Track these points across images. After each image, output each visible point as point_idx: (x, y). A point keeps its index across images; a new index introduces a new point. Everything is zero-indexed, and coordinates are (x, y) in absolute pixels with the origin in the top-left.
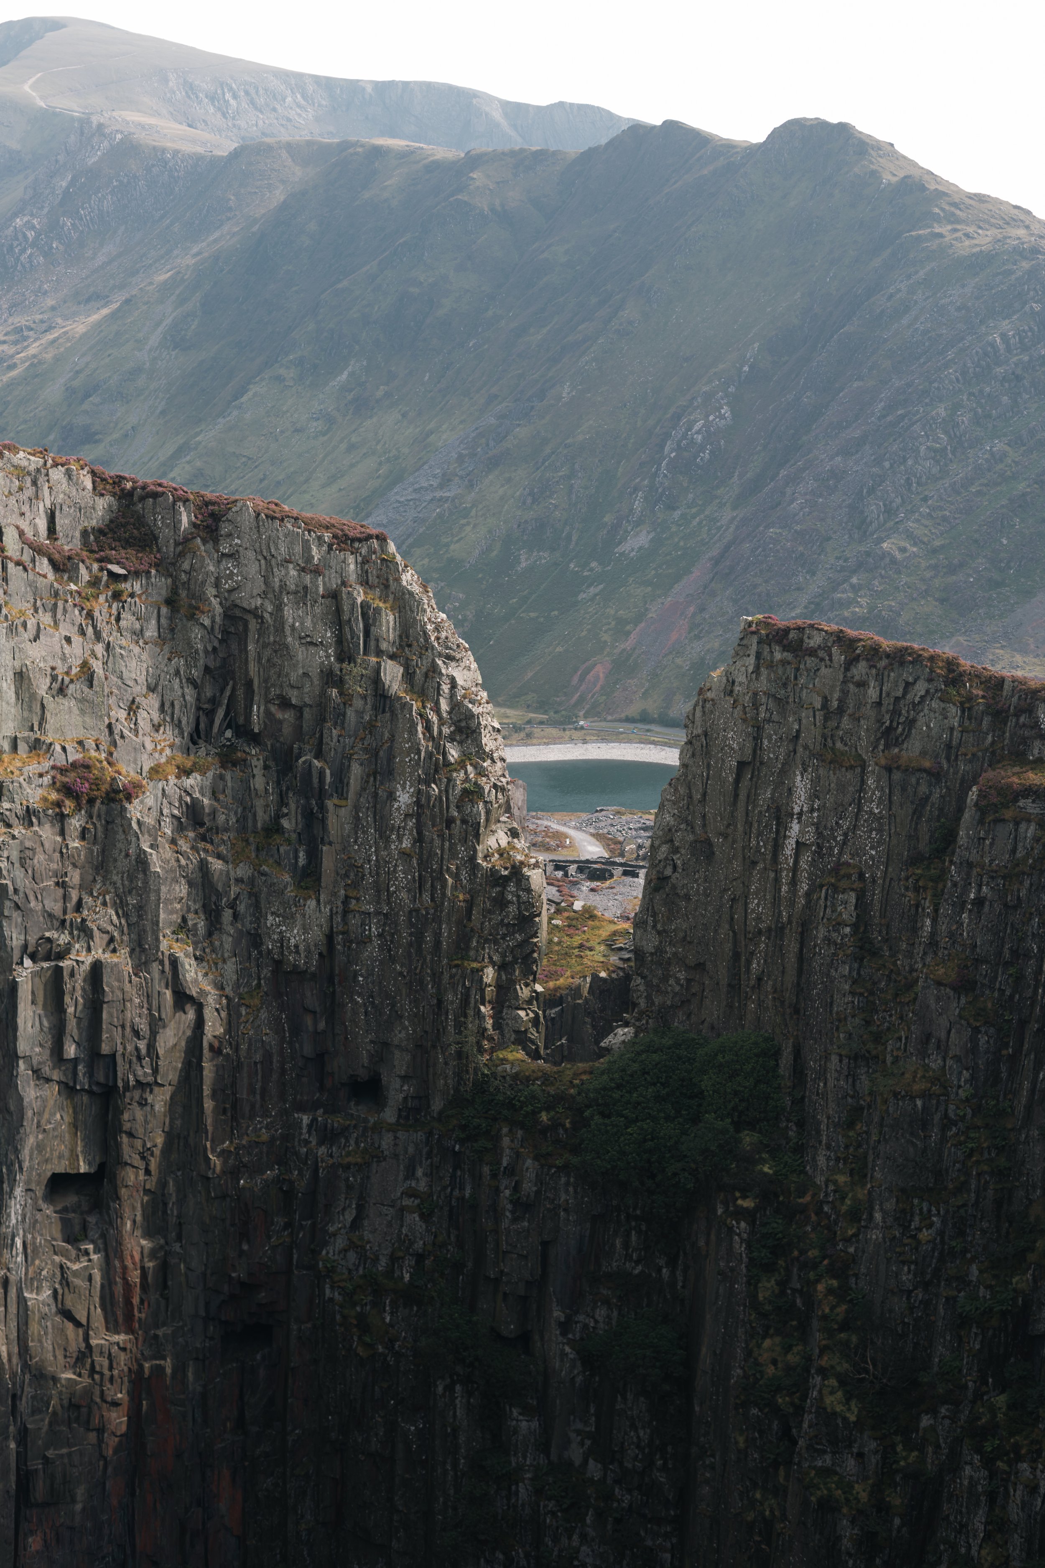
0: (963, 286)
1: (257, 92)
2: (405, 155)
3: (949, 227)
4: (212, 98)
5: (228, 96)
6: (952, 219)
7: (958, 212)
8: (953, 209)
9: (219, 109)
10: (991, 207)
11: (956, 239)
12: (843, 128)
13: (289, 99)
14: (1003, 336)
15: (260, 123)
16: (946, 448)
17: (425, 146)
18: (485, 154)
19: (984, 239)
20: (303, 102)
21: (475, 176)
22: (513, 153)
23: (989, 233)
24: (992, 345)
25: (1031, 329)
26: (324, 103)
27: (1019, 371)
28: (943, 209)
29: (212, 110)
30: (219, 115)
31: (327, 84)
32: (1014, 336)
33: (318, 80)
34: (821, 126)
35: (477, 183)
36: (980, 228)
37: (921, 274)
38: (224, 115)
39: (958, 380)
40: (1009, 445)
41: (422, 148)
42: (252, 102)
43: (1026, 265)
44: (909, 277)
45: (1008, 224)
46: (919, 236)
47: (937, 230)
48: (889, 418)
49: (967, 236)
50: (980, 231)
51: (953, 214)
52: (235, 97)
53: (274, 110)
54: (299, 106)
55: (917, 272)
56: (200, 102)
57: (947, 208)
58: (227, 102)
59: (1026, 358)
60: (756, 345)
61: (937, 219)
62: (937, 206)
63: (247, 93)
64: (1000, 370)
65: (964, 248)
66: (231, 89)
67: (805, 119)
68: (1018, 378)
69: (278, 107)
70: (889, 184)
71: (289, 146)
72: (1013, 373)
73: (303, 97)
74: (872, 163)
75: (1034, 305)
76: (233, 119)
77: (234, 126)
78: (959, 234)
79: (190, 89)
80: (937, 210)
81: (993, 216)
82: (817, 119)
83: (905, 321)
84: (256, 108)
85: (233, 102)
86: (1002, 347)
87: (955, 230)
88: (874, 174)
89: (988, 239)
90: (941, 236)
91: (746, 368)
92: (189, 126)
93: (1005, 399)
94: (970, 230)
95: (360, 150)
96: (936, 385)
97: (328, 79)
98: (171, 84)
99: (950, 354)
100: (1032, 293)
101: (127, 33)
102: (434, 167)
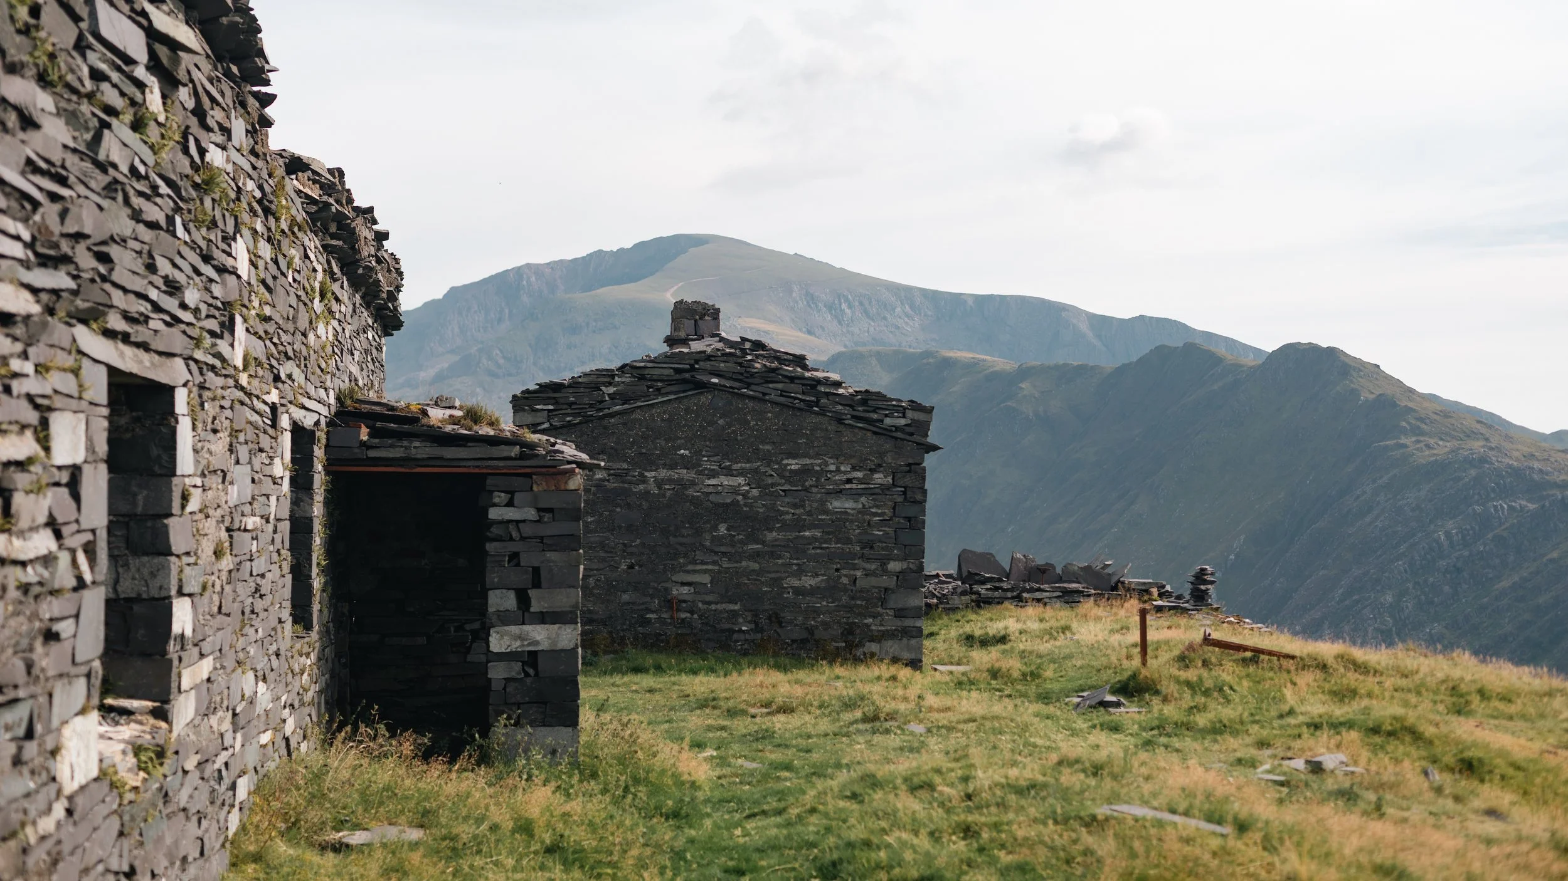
0: (1419, 491)
1: (870, 303)
2: (971, 367)
3: (1414, 439)
4: (830, 307)
5: (844, 306)
6: (1417, 431)
7: (1423, 426)
8: (1418, 423)
9: (836, 317)
10: (1453, 422)
11: (1417, 449)
12: (1332, 352)
13: (898, 310)
14: (1448, 534)
15: (872, 329)
16: (1391, 630)
17: (988, 358)
18: (1033, 368)
19: (1442, 448)
20: (911, 312)
21: (1023, 386)
22: (1057, 367)
23: (1448, 444)
24: (1437, 541)
25: (1472, 528)
26: (930, 313)
27: (1459, 565)
28: (1409, 423)
29: (829, 317)
30: (835, 322)
31: (933, 297)
32: (1457, 534)
33: (924, 293)
34: (1313, 349)
35: (1025, 392)
36: (1442, 439)
37: (1385, 479)
38: (840, 323)
39: (1406, 571)
40: (1446, 627)
41: (984, 360)
42: (866, 312)
43: (1473, 472)
44: (1374, 481)
45: (1468, 436)
46: (1387, 446)
47: (1403, 440)
48: (1347, 603)
49: (1428, 447)
50: (1441, 443)
51: (1419, 427)
52: (850, 307)
53: (885, 318)
54: (908, 316)
55: (1381, 478)
56: (819, 311)
57: (1413, 422)
58: (842, 311)
59: (1466, 553)
60: (1242, 537)
61: (1404, 432)
62: (1405, 420)
63: (861, 304)
64: (1442, 563)
65: (1424, 457)
66: (847, 300)
67: (1299, 344)
68: (1459, 570)
69: (888, 316)
70: (1367, 400)
71: (878, 355)
72: (1454, 566)
73: (911, 307)
74: (1352, 382)
75: (1477, 507)
76: (848, 325)
77: (848, 332)
78: (1422, 445)
79: (811, 299)
80: (1404, 424)
81: (1454, 430)
82: (1309, 343)
83: (1367, 520)
84: (868, 316)
85: (847, 311)
86: (1446, 544)
87: (1418, 442)
88: (1355, 393)
89: (1447, 450)
90: (1404, 446)
91: (1232, 557)
92: (810, 332)
93: (1446, 588)
94: (1432, 441)
95: (931, 360)
96: (1386, 574)
97: (935, 292)
98: (794, 295)
99: (1403, 548)
100: (1476, 497)
101: (761, 249)
102: (995, 376)
